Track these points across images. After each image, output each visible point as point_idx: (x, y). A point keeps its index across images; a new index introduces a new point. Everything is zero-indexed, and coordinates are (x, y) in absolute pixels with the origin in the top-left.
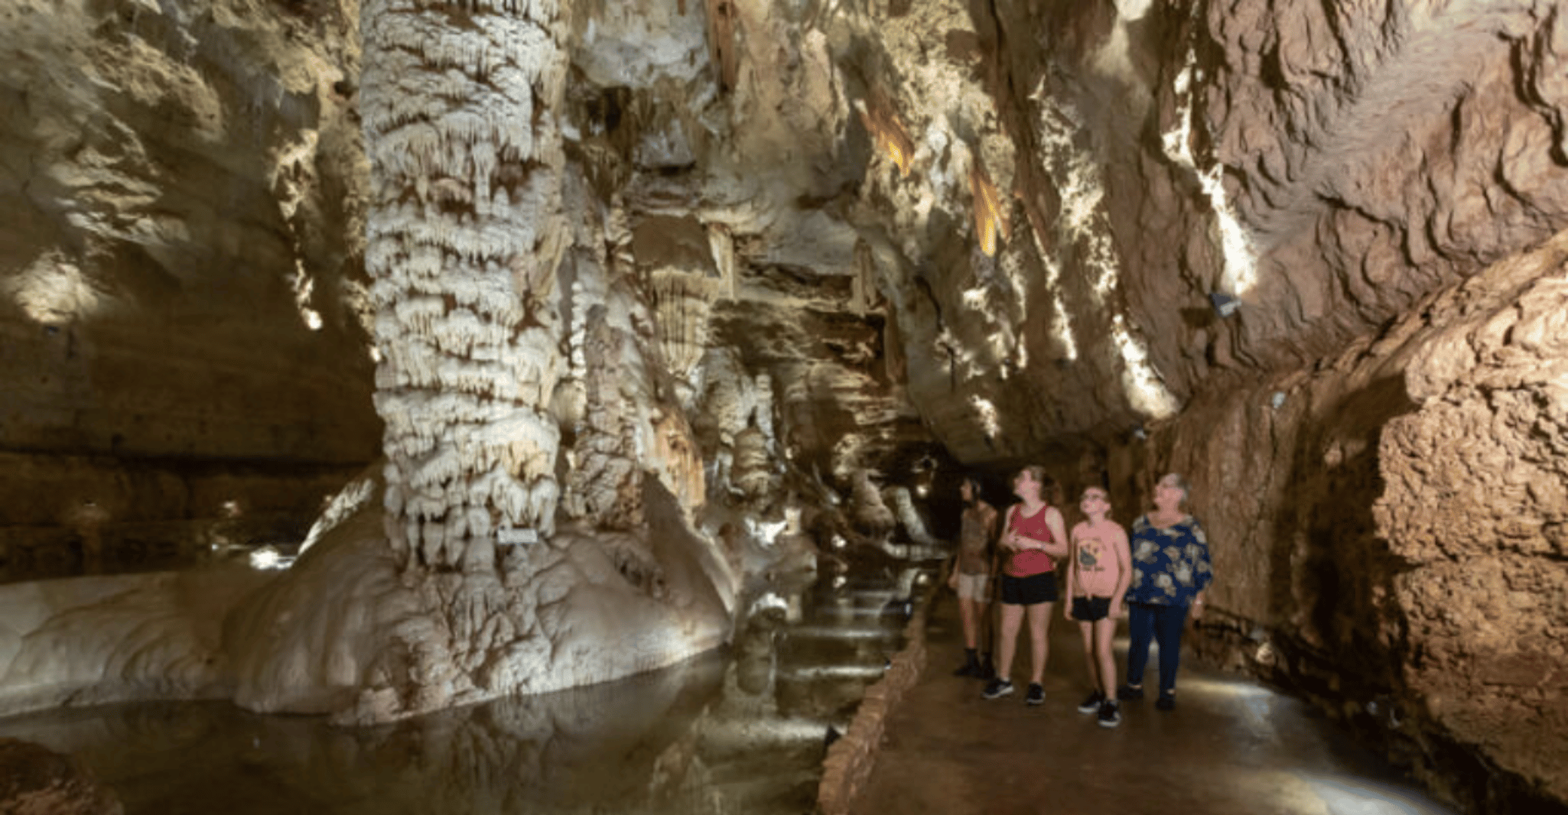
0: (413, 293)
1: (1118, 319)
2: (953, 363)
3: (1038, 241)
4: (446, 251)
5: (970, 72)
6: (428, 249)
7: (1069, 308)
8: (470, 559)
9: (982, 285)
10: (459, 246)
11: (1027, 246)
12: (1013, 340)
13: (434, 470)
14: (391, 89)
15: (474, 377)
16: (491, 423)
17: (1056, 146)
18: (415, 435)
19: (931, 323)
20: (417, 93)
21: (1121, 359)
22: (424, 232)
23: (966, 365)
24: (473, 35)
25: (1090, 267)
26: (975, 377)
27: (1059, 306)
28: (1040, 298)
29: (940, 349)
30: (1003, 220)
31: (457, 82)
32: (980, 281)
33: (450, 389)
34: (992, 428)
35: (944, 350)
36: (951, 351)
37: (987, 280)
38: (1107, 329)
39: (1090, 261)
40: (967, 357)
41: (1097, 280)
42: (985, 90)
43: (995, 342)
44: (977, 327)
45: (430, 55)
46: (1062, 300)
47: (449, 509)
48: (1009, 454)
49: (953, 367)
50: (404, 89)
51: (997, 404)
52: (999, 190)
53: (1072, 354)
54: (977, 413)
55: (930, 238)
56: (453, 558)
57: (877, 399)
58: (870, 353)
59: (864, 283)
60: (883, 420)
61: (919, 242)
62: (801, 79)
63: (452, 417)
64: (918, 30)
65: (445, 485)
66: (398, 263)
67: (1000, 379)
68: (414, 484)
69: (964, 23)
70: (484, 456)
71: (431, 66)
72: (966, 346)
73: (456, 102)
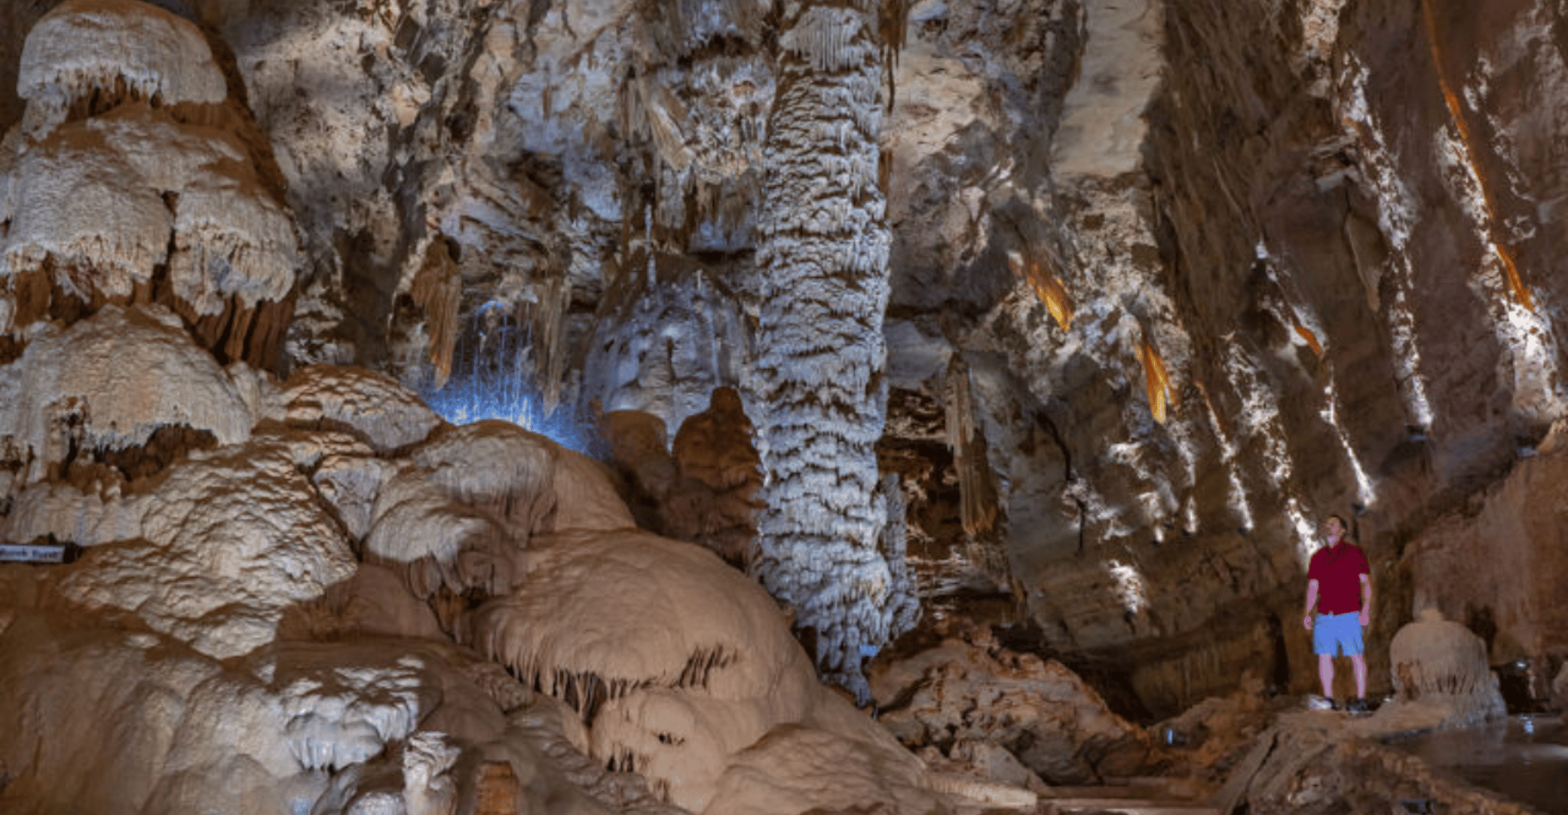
0: (815, 468)
1: (1292, 502)
2: (1083, 519)
3: (1213, 419)
4: (840, 439)
5: (1153, 277)
6: (830, 438)
7: (1245, 484)
8: (848, 665)
9: (1134, 441)
10: (848, 437)
11: (1200, 418)
12: (1174, 504)
13: (825, 597)
14: (810, 329)
15: (853, 528)
16: (865, 563)
17: (1240, 372)
18: (808, 569)
19: (1056, 471)
20: (827, 333)
21: (1295, 532)
22: (828, 426)
23: (1103, 525)
24: (860, 295)
25: (1267, 459)
26: (1115, 539)
27: (1235, 480)
28: (1212, 468)
29: (1067, 502)
30: (1171, 389)
31: (850, 326)
32: (1133, 435)
33: (839, 538)
34: (1134, 600)
35: (1074, 504)
36: (1082, 506)
37: (1142, 436)
38: (1280, 506)
39: (1267, 454)
40: (1106, 514)
41: (1274, 469)
42: (1166, 293)
43: (1147, 500)
44: (1125, 482)
45: (833, 307)
46: (1238, 476)
47: (832, 625)
48: (1156, 632)
49: (1082, 525)
50: (818, 329)
51: (1144, 571)
52: (1168, 363)
53: (1249, 525)
54: (1115, 582)
55: (1065, 379)
56: (834, 663)
57: (930, 563)
58: (922, 495)
59: (961, 412)
60: (937, 592)
61: (1052, 381)
62: (938, 213)
63: (840, 558)
64: (1108, 240)
65: (830, 607)
66: (808, 446)
67: (1155, 542)
68: (809, 606)
69: (1148, 239)
70: (857, 589)
71: (834, 314)
72: (1108, 502)
73: (851, 339)
